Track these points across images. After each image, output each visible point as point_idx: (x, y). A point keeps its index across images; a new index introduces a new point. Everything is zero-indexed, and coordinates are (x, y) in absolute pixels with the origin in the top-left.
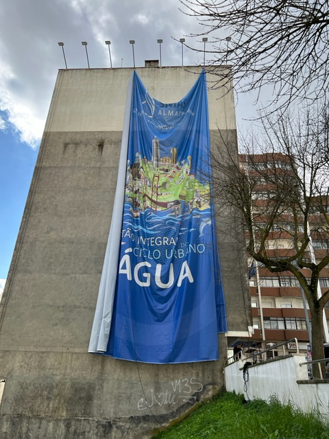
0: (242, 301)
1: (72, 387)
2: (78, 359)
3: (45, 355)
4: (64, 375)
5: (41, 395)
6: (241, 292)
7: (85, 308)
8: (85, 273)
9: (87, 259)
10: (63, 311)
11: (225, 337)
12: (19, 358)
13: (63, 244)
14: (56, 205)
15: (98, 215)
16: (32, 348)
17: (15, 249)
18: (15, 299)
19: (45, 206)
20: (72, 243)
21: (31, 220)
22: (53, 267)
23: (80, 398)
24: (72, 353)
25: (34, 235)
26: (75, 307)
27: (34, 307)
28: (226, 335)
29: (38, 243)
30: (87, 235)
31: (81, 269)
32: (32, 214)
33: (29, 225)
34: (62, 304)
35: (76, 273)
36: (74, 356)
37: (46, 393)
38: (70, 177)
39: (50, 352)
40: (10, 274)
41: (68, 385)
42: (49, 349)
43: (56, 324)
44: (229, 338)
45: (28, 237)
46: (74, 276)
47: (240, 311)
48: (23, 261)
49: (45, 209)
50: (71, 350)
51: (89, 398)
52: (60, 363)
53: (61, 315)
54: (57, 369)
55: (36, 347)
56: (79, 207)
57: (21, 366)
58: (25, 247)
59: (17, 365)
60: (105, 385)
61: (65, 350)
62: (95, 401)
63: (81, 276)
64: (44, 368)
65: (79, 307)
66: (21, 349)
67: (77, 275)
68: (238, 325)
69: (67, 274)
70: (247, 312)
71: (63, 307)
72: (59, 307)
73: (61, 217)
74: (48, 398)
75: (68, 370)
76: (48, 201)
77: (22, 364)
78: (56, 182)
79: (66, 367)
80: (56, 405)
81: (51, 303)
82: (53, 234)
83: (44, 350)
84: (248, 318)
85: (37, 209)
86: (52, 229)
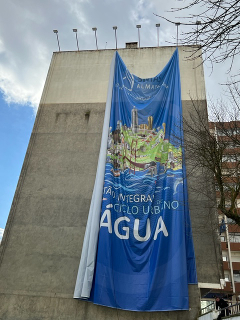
0: (214, 255)
2: (64, 304)
3: (35, 299)
6: (213, 246)
7: (71, 257)
8: (72, 226)
9: (74, 214)
10: (52, 259)
11: (198, 289)
12: (13, 300)
13: (54, 199)
14: (49, 166)
15: (84, 174)
16: (24, 292)
17: (13, 204)
18: (11, 247)
19: (39, 167)
20: (62, 199)
21: (27, 178)
22: (44, 220)
24: (59, 298)
25: (29, 191)
26: (63, 256)
27: (27, 255)
28: (199, 286)
29: (32, 198)
30: (74, 192)
31: (68, 222)
32: (28, 173)
33: (25, 183)
34: (51, 253)
35: (64, 225)
36: (61, 301)
38: (61, 141)
39: (40, 296)
40: (8, 226)
42: (39, 294)
43: (46, 272)
44: (202, 289)
45: (24, 193)
46: (61, 228)
47: (212, 264)
48: (19, 214)
49: (39, 169)
50: (58, 295)
52: (48, 307)
53: (51, 263)
54: (46, 312)
55: (28, 291)
56: (68, 168)
57: (15, 308)
58: (22, 201)
59: (11, 307)
61: (53, 295)
63: (68, 228)
64: (34, 311)
65: (66, 256)
66: (16, 292)
67: (65, 228)
68: (211, 278)
69: (57, 226)
70: (219, 265)
71: (52, 255)
72: (48, 256)
73: (52, 176)
75: (56, 314)
76: (42, 162)
77: (15, 306)
78: (49, 146)
79: (54, 311)
81: (42, 252)
82: (45, 192)
83: (34, 294)
84: (220, 271)
85: (32, 169)
86: (44, 187)
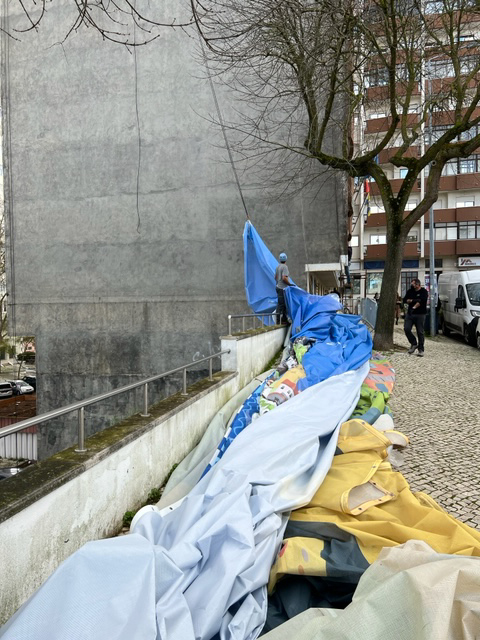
0: (334, 220)
1: (112, 342)
2: (114, 310)
3: (73, 307)
4: (101, 329)
5: (79, 352)
6: (334, 205)
7: (113, 245)
8: (105, 195)
9: (104, 174)
10: (85, 251)
11: (305, 273)
12: (44, 311)
13: (67, 152)
16: (56, 300)
17: (4, 167)
18: (21, 238)
20: (79, 149)
21: (14, 115)
22: (60, 190)
23: (124, 354)
24: (107, 304)
25: (24, 141)
26: (100, 244)
27: (47, 248)
28: (307, 270)
29: (31, 153)
30: (97, 134)
31: (98, 189)
32: (14, 106)
33: (13, 125)
34: (82, 242)
35: (92, 196)
36: (110, 307)
37: (83, 349)
39: (79, 303)
40: (7, 205)
41: (108, 339)
42: (77, 300)
43: (80, 269)
45: (17, 145)
46: (90, 200)
48: (19, 184)
50: (104, 300)
51: (135, 354)
52: (93, 316)
53: (84, 256)
54: (91, 323)
55: (61, 297)
57: (49, 321)
58: (17, 161)
59: (44, 320)
60: (151, 338)
61: (96, 300)
62: (142, 357)
63: (99, 199)
64: (76, 322)
65: (105, 244)
66: (45, 301)
67: (95, 199)
68: (326, 255)
69: (81, 199)
70: (341, 234)
71: (84, 245)
72: (78, 246)
73: (55, 106)
74: (87, 355)
75: (105, 324)
77: (49, 318)
79: (102, 321)
80: (97, 362)
81: (68, 241)
82: (50, 138)
83: (71, 301)
84: (341, 244)
85: (18, 96)
86: (47, 129)
